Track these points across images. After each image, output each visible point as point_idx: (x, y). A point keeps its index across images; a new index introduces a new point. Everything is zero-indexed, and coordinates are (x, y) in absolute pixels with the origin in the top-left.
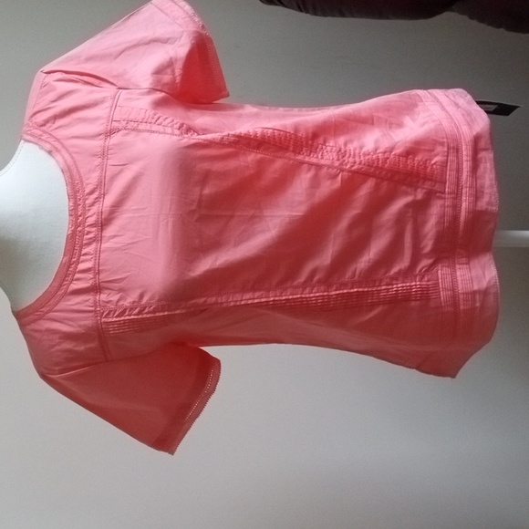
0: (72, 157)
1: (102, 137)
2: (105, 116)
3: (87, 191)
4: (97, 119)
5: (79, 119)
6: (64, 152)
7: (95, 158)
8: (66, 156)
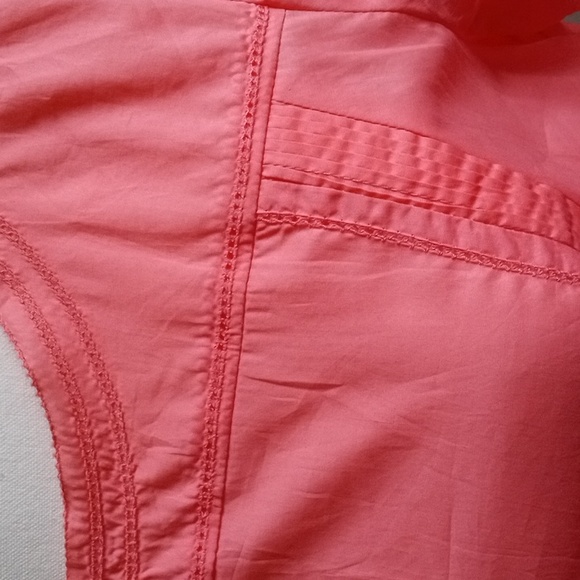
0: (76, 317)
1: (212, 244)
2: (226, 146)
3: (147, 471)
4: (185, 156)
5: (99, 143)
6: (35, 285)
7: (182, 336)
8: (49, 305)
